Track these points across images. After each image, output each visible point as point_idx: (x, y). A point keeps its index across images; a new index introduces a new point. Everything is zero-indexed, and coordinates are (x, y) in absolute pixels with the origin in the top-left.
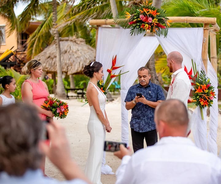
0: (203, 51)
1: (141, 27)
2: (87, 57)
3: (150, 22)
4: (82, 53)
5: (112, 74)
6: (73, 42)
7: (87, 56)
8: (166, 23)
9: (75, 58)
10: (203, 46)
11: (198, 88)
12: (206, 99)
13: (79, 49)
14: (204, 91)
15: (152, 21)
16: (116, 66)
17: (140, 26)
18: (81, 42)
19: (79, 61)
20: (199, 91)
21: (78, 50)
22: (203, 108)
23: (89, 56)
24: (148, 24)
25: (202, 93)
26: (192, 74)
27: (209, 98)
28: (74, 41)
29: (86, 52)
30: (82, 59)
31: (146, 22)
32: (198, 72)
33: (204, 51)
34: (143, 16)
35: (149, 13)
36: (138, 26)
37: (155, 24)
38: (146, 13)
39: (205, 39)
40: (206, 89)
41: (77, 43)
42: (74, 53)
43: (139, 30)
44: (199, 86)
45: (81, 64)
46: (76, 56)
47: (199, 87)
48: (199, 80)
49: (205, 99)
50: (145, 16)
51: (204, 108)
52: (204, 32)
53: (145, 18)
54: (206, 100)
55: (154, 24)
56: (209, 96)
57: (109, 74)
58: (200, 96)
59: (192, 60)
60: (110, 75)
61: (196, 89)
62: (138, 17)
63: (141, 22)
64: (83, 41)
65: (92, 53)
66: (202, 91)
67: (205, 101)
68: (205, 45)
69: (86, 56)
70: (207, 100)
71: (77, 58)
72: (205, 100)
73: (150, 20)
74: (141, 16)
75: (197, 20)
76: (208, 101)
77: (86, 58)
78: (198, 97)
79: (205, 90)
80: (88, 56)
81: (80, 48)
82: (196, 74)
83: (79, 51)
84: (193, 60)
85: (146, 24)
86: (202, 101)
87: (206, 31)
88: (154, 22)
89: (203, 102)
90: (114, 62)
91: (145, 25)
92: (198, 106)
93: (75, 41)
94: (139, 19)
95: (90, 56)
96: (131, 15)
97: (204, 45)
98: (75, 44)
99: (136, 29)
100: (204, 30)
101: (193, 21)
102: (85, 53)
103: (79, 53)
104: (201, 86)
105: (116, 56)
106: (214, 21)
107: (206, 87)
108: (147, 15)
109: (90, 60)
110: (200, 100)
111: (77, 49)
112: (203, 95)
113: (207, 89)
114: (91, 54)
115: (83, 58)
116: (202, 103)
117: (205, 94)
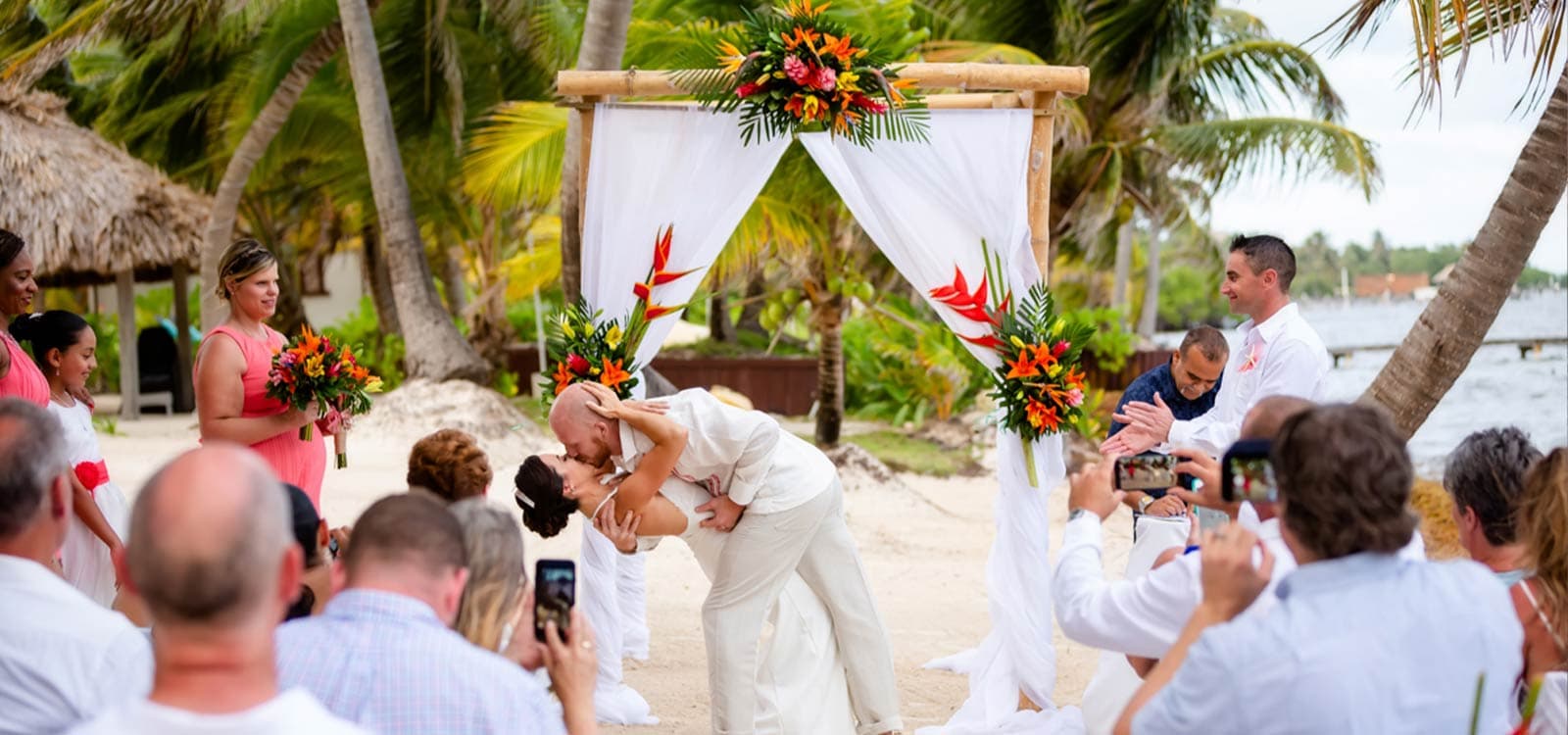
0: (1032, 204)
1: (788, 108)
2: (93, 196)
3: (828, 87)
4: (64, 173)
5: (653, 302)
6: (11, 112)
7: (94, 190)
8: (886, 89)
9: (27, 196)
10: (1033, 186)
11: (1016, 360)
12: (1055, 404)
13: (46, 153)
14: (1042, 370)
15: (836, 85)
16: (669, 268)
17: (781, 103)
18: (49, 111)
19: (53, 217)
20: (1024, 370)
21: (43, 159)
22: (1034, 440)
23: (105, 187)
24: (817, 94)
25: (1036, 380)
26: (985, 301)
27: (1063, 399)
28: (14, 105)
29: (84, 168)
30: (67, 202)
31: (807, 85)
32: (1010, 294)
33: (1037, 205)
34: (800, 62)
35: (823, 51)
36: (776, 102)
37: (846, 96)
38: (813, 50)
39: (1041, 154)
40: (1051, 363)
41: (32, 120)
42: (20, 174)
43: (773, 118)
44: (1020, 349)
45: (64, 232)
46: (30, 186)
47: (1023, 356)
48: (1016, 323)
49: (1049, 402)
50: (805, 61)
51: (1037, 440)
52: (1036, 129)
53: (804, 70)
54: (1054, 408)
55: (842, 99)
56: (1064, 391)
57: (640, 301)
58: (1030, 392)
59: (983, 242)
60: (645, 306)
61: (1010, 362)
62: (779, 66)
63: (788, 86)
64: (58, 109)
65: (121, 175)
66: (1036, 372)
67: (1048, 412)
68: (1039, 181)
69: (86, 189)
70: (1058, 407)
71: (41, 202)
72: (1049, 407)
73: (828, 80)
74: (789, 61)
75: (1009, 76)
76: (1059, 412)
77: (90, 200)
78: (1020, 396)
79: (1046, 367)
80: (100, 190)
81: (49, 147)
82: (1000, 302)
83: (51, 163)
84: (987, 243)
85: (810, 94)
86: (1037, 409)
87: (1042, 123)
88: (841, 87)
89: (1042, 413)
90: (662, 252)
91: (803, 101)
92: (1018, 429)
93: (20, 110)
94: (779, 75)
95: (113, 186)
96: (744, 58)
97: (1034, 179)
98: (21, 122)
99: (762, 117)
100: (1037, 117)
101: (994, 81)
102: (80, 174)
103: (47, 171)
104: (1028, 350)
105: (670, 230)
106: (1082, 79)
107: (1051, 353)
108: (813, 56)
109: (115, 211)
110: (1028, 408)
111: (33, 154)
112: (1040, 385)
113: (1055, 361)
114: (117, 179)
115: (72, 198)
116: (1035, 420)
117: (1049, 381)
